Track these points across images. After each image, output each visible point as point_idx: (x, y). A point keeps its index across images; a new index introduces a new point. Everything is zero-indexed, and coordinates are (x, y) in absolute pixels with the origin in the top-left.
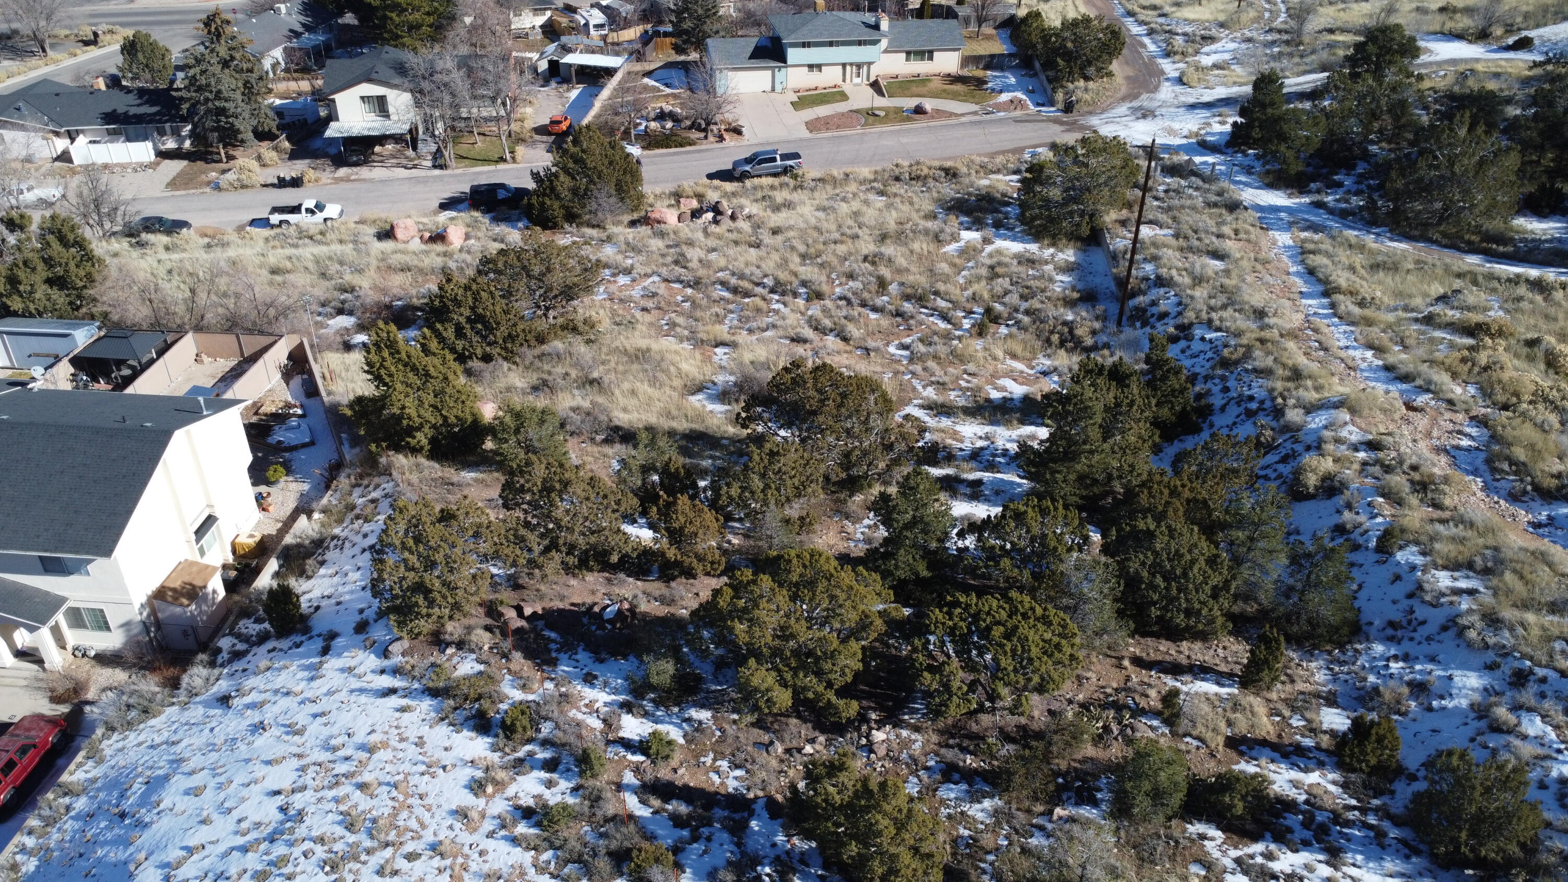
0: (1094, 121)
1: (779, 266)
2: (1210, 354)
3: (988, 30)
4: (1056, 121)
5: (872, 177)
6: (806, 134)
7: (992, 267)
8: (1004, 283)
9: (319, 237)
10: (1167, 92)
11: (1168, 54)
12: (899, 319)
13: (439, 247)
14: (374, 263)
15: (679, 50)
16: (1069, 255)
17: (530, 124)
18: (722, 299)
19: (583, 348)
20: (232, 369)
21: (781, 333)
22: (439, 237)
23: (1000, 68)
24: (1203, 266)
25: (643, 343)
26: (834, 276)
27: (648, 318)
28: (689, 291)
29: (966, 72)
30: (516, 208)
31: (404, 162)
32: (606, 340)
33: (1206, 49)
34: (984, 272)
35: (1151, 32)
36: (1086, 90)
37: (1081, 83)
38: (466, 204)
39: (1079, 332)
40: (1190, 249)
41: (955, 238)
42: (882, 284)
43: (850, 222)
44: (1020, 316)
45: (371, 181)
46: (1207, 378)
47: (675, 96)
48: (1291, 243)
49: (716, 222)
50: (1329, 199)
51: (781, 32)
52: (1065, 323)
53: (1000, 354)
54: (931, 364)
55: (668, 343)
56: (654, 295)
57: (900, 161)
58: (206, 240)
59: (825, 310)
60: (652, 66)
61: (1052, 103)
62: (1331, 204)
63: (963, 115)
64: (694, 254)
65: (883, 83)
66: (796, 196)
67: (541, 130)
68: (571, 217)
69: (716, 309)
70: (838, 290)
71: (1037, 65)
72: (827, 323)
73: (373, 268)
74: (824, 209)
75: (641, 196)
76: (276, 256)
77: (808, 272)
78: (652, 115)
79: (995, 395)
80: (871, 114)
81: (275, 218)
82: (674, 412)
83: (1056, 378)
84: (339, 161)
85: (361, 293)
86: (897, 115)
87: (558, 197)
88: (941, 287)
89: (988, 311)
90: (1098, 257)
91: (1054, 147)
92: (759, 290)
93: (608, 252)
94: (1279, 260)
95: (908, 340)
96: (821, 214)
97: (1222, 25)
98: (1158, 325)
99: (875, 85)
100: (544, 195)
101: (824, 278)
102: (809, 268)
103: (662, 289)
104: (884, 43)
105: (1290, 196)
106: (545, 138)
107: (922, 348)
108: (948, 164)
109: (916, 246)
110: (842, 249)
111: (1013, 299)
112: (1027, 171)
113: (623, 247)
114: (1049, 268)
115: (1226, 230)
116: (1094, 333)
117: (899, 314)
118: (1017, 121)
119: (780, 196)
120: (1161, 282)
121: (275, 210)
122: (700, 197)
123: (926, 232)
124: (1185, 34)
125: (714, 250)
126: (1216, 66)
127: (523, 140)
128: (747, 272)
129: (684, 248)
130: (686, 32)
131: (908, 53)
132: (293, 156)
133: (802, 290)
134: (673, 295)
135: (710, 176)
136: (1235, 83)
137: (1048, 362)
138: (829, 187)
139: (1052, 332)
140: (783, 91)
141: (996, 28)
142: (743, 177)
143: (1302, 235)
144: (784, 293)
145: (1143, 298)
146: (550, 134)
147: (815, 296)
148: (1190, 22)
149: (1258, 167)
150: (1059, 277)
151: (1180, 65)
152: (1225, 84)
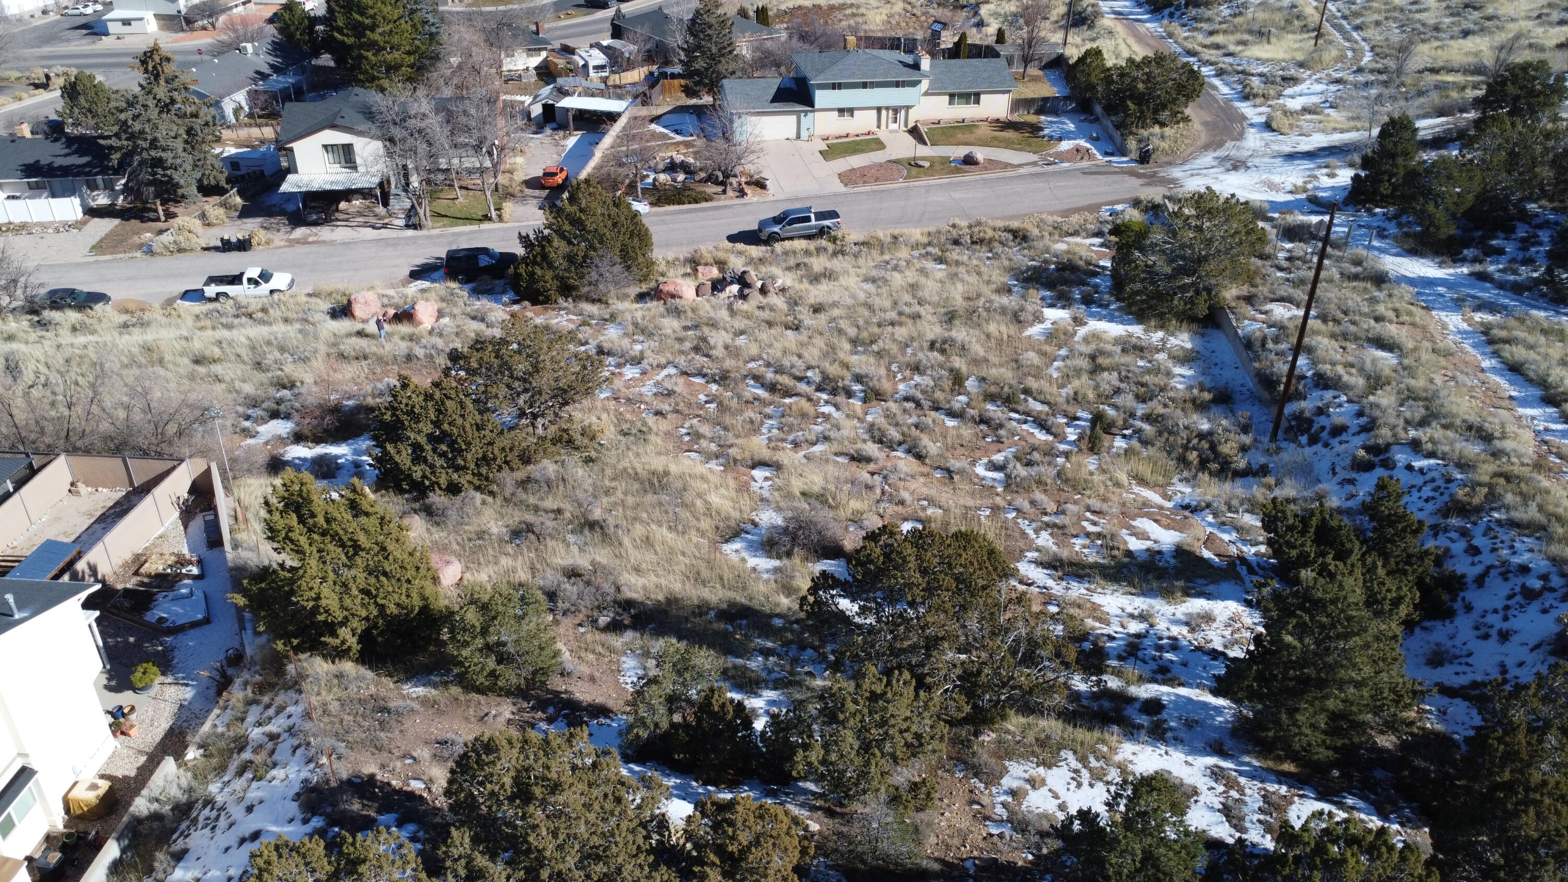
0: (1176, 173)
1: (825, 355)
2: (1427, 492)
3: (1033, 71)
4: (1132, 173)
5: (925, 240)
6: (840, 188)
7: (1093, 357)
8: (1109, 379)
9: (260, 315)
10: (1254, 140)
11: (1246, 98)
12: (983, 427)
13: (404, 328)
14: (323, 349)
15: (690, 92)
16: (1183, 340)
17: (520, 176)
18: (757, 398)
19: (580, 472)
20: (117, 504)
21: (835, 447)
22: (405, 316)
23: (1054, 112)
24: (1374, 361)
25: (658, 463)
26: (894, 367)
27: (664, 425)
28: (714, 387)
29: (1015, 118)
30: (502, 276)
31: (373, 220)
32: (610, 457)
33: (1289, 91)
34: (1084, 363)
35: (1220, 73)
36: (1163, 137)
37: (1157, 129)
38: (441, 272)
39: (1227, 449)
40: (1345, 336)
41: (1038, 318)
42: (958, 380)
43: (907, 298)
44: (1139, 424)
45: (332, 243)
46: (1436, 530)
47: (687, 145)
48: (1465, 326)
49: (742, 296)
50: (1492, 268)
51: (807, 70)
52: (1202, 436)
53: (1123, 477)
54: (1039, 496)
55: (690, 463)
56: (670, 393)
57: (956, 221)
58: (124, 318)
59: (888, 415)
60: (660, 111)
61: (1123, 152)
62: (1497, 276)
63: (1020, 166)
64: (718, 339)
65: (923, 129)
66: (837, 264)
67: (533, 183)
68: (567, 290)
69: (750, 414)
70: (901, 386)
71: (1098, 109)
72: (894, 434)
73: (321, 356)
74: (874, 281)
75: (651, 264)
76: (202, 342)
77: (862, 362)
78: (661, 166)
79: (1135, 545)
80: (913, 164)
81: (211, 290)
82: (705, 573)
83: (1210, 518)
84: (297, 220)
85: (303, 390)
86: (944, 166)
87: (551, 266)
88: (1032, 383)
89: (1098, 419)
90: (1220, 342)
91: (1136, 203)
92: (802, 387)
93: (612, 335)
94: (1462, 351)
95: (999, 458)
96: (869, 287)
97: (1301, 65)
98: (1335, 442)
99: (914, 132)
100: (535, 263)
101: (882, 371)
102: (863, 358)
103: (680, 385)
104: (925, 85)
105: (1441, 265)
106: (537, 193)
107: (1021, 471)
108: (1015, 224)
109: (992, 328)
110: (901, 333)
111: (1127, 400)
112: (1111, 232)
113: (630, 328)
114: (1161, 357)
115: (1381, 309)
116: (1244, 449)
117: (983, 420)
118: (1086, 172)
119: (818, 264)
120: (1322, 382)
121: (213, 280)
122: (721, 264)
123: (1003, 310)
124: (1261, 75)
125: (742, 333)
126: (1306, 110)
127: (513, 195)
128: (786, 363)
129: (706, 330)
130: (697, 72)
131: (952, 96)
132: (245, 213)
133: (857, 387)
134: (694, 394)
135: (732, 239)
136: (1335, 129)
137: (1188, 490)
138: (875, 253)
139: (1186, 448)
140: (810, 138)
141: (1043, 68)
142: (772, 239)
143: (1478, 317)
144: (834, 392)
145: (1303, 404)
146: (543, 187)
147: (874, 395)
148: (1264, 62)
149: (1393, 229)
150: (1178, 370)
151: (1264, 109)
152: (1323, 131)
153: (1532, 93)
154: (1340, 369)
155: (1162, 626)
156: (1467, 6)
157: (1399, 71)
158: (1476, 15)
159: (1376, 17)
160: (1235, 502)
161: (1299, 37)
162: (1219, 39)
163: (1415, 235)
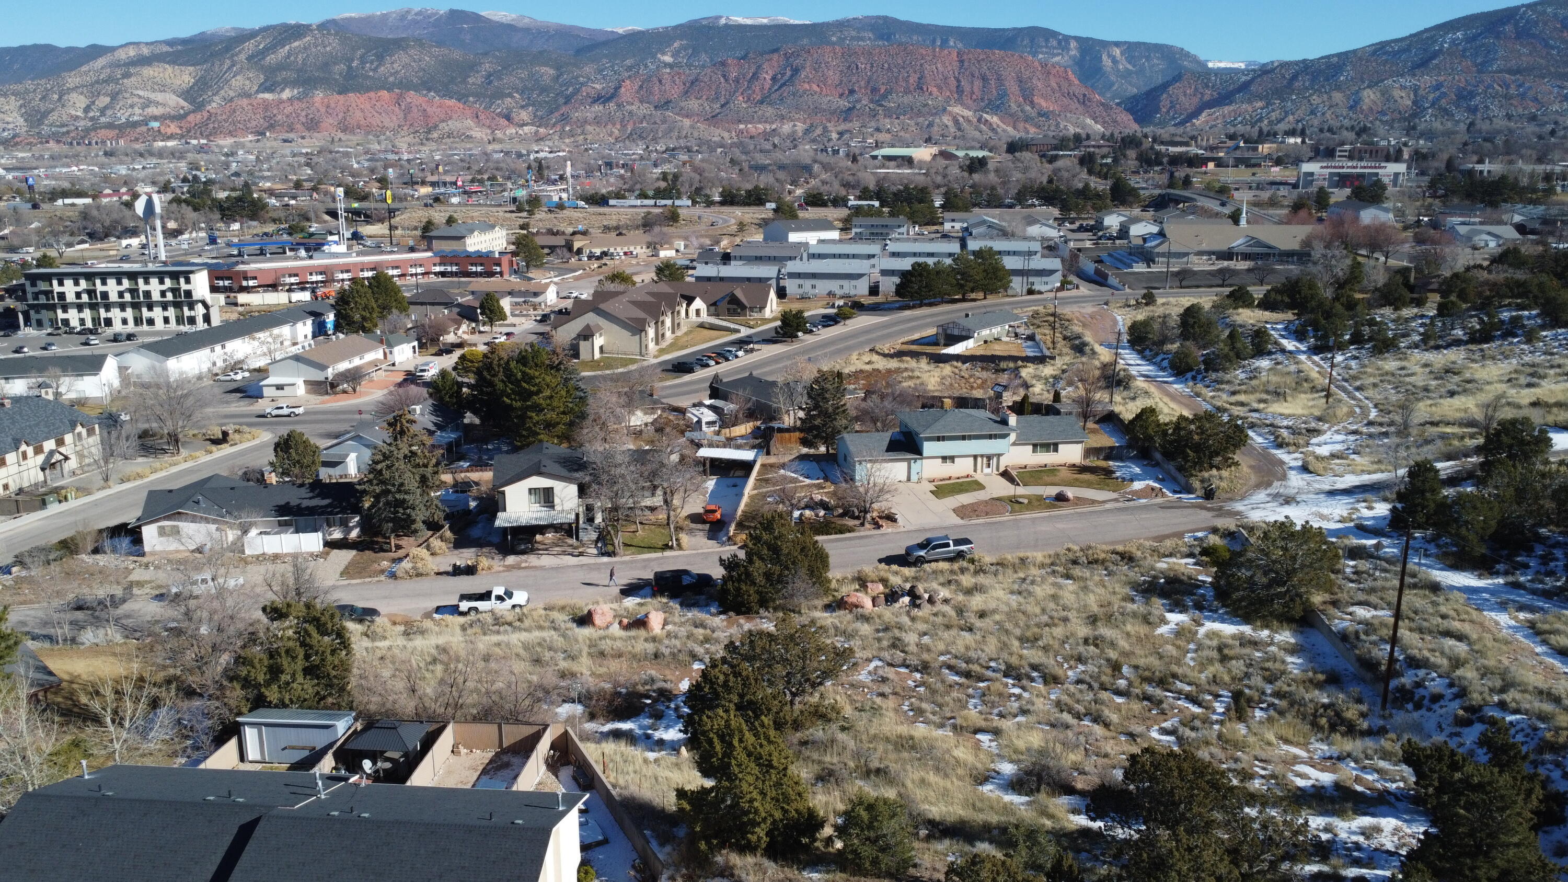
0: (1239, 506)
1: (1001, 650)
3: (1090, 425)
4: (1201, 507)
5: (1048, 561)
6: (959, 521)
7: (1220, 649)
8: (1238, 666)
9: (515, 624)
10: (1296, 480)
11: (1280, 446)
12: (1147, 703)
13: (642, 633)
14: (585, 650)
15: (805, 442)
16: (1286, 636)
17: (685, 513)
18: (956, 683)
19: (842, 736)
20: (491, 762)
21: (1035, 718)
22: (640, 623)
23: (1120, 458)
24: (1450, 648)
25: (903, 729)
26: (1060, 659)
27: (891, 703)
28: (918, 676)
29: (1088, 463)
30: (701, 593)
32: (859, 727)
33: (1314, 441)
34: (1215, 654)
36: (1221, 478)
37: (1214, 472)
39: (1349, 716)
40: (1421, 630)
41: (1164, 621)
42: (1116, 667)
43: (1052, 605)
44: (1271, 699)
45: (542, 568)
47: (818, 487)
48: (1513, 623)
49: (916, 606)
50: (1522, 579)
51: (914, 425)
52: (1325, 706)
53: (1271, 737)
55: (920, 730)
56: (884, 679)
57: (1071, 546)
58: (402, 628)
59: (1069, 694)
60: (785, 459)
61: (1189, 490)
62: (1528, 585)
63: (1104, 502)
64: (911, 638)
65: (1014, 473)
66: (981, 579)
67: (695, 518)
68: (764, 603)
69: (955, 694)
70: (1070, 673)
72: (1080, 708)
73: (585, 654)
74: (1020, 593)
75: (827, 582)
77: (1033, 655)
78: (802, 504)
79: (1300, 783)
80: (1014, 501)
81: (464, 606)
82: (977, 804)
83: (1352, 764)
85: (583, 680)
86: (1037, 503)
87: (753, 583)
88: (1175, 669)
89: (1237, 696)
90: (1317, 638)
91: (1215, 531)
92: (990, 674)
94: (1517, 640)
95: (1167, 725)
96: (1017, 598)
97: (1319, 419)
98: (1435, 707)
99: (1005, 474)
101: (1052, 662)
102: (1033, 652)
103: (890, 673)
104: (1013, 437)
105: (1480, 577)
106: (700, 526)
107: (1188, 733)
108: (1120, 548)
109: (1129, 628)
111: (1257, 681)
112: (1201, 554)
114: (1273, 649)
115: (1443, 609)
116: (1363, 715)
117: (1146, 697)
118: (1162, 507)
119: (967, 580)
120: (1414, 663)
121: (464, 597)
122: (885, 582)
123: (1134, 615)
124: (1287, 427)
125: (925, 634)
126: (1333, 456)
127: (684, 528)
128: (972, 654)
129: (897, 633)
130: (817, 428)
131: (1035, 446)
133: (1035, 674)
134: (903, 680)
135: (884, 562)
136: (1363, 471)
137: (1326, 748)
138: (1010, 571)
139: (1315, 715)
140: (919, 481)
141: (1097, 422)
142: (920, 561)
143: (1522, 616)
144: (1018, 678)
145: (1403, 680)
146: (704, 522)
147: (1051, 680)
148: (1287, 417)
149: (1433, 550)
150: (1290, 659)
151: (1297, 455)
152: (1353, 472)
153: (1522, 442)
154: (1426, 653)
155: (1343, 835)
156: (1447, 371)
157: (1406, 426)
158: (1456, 379)
159: (1372, 380)
160: (1370, 752)
161: (1310, 396)
162: (1242, 398)
163: (1453, 554)
